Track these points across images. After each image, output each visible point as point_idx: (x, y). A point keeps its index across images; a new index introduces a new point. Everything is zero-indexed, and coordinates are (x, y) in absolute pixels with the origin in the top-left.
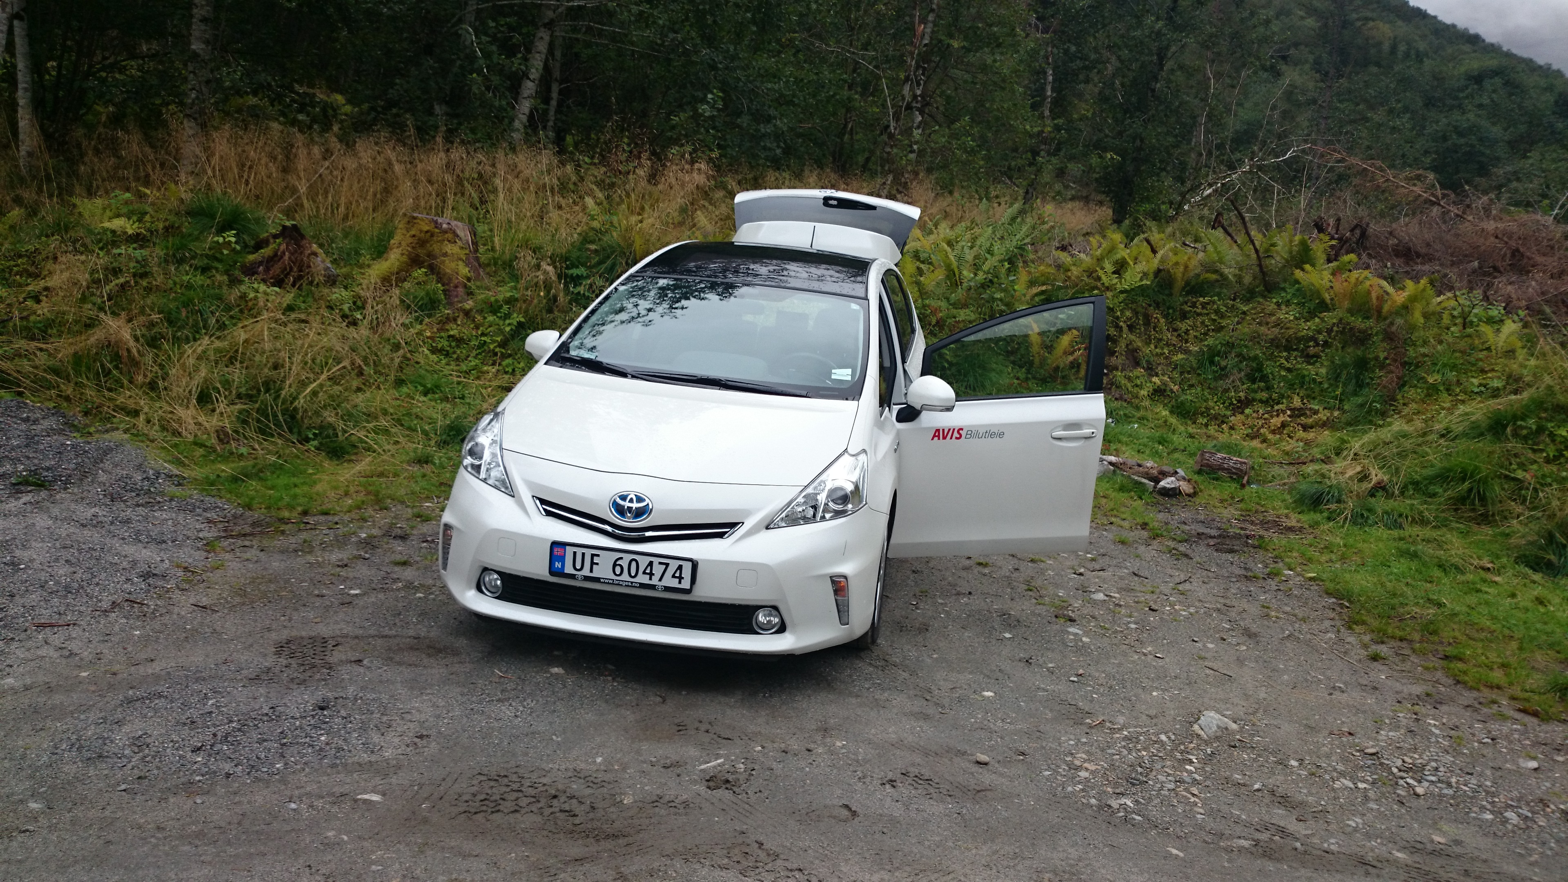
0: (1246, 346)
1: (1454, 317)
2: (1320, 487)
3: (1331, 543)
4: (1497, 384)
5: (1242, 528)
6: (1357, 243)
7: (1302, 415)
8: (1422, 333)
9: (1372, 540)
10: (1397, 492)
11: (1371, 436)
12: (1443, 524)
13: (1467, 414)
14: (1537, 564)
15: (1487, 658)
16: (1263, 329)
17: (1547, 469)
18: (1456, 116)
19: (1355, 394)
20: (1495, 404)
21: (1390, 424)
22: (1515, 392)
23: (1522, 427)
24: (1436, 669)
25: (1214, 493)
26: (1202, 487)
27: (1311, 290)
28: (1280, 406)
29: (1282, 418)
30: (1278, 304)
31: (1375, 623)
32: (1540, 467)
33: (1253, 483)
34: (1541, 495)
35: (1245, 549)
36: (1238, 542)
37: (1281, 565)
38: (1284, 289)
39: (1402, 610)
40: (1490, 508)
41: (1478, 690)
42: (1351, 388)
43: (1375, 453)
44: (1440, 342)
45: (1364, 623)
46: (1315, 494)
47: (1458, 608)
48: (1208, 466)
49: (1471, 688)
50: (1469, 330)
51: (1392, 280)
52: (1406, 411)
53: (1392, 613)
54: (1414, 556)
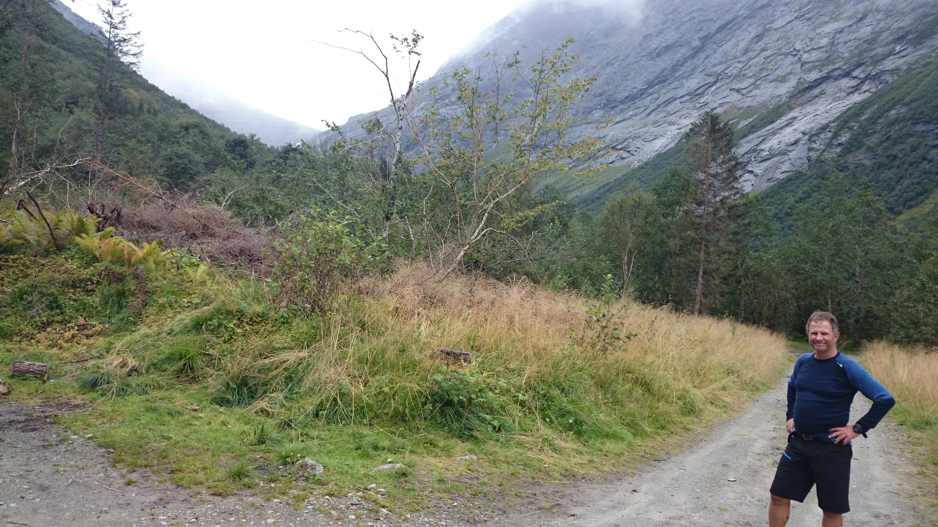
0: (45, 287)
1: (173, 263)
2: (96, 375)
3: (103, 412)
4: (196, 301)
5: (42, 412)
6: (115, 220)
7: (85, 329)
8: (155, 274)
9: (129, 404)
10: (144, 371)
11: (128, 338)
12: (172, 387)
13: (181, 320)
14: (222, 402)
15: (195, 466)
16: (56, 275)
17: (225, 346)
18: (176, 147)
19: (118, 313)
20: (195, 313)
21: (139, 330)
22: (207, 305)
23: (210, 325)
24: (165, 481)
25: (24, 389)
26: (14, 387)
27: (87, 249)
28: (71, 324)
29: (72, 332)
30: (66, 259)
31: (129, 459)
32: (221, 346)
33: (52, 379)
34: (222, 362)
35: (44, 426)
36: (39, 422)
37: (69, 433)
38: (69, 249)
39: (146, 447)
40: (196, 373)
41: (190, 488)
42: (115, 308)
43: (130, 348)
44: (165, 279)
45: (123, 461)
46: (93, 380)
47: (179, 439)
48: (19, 371)
49: (186, 488)
50: (181, 271)
51: (137, 242)
52: (148, 320)
53: (141, 450)
54: (155, 410)
